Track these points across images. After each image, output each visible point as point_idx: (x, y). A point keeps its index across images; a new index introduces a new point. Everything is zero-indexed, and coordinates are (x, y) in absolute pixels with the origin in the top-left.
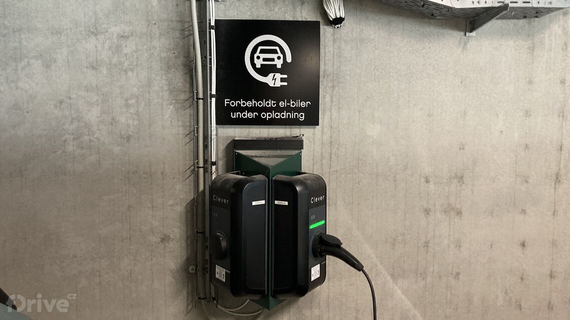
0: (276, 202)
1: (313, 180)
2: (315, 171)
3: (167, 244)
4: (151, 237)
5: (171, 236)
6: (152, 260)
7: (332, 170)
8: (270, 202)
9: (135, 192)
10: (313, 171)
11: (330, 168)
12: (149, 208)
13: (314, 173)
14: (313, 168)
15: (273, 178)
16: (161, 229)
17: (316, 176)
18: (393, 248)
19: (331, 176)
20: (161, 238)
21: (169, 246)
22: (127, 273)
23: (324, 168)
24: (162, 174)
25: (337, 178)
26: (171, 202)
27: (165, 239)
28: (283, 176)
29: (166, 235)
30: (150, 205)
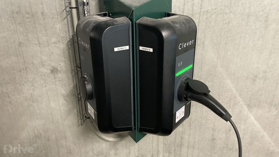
0: (141, 48)
1: (183, 23)
2: (185, 11)
3: (56, 75)
4: (42, 69)
5: (58, 68)
6: (46, 86)
7: (203, 10)
8: (134, 48)
9: (22, 30)
10: (183, 12)
11: (201, 9)
12: (36, 45)
13: (185, 15)
14: (184, 8)
15: (137, 22)
16: (50, 63)
17: (186, 18)
18: (253, 84)
19: (201, 17)
20: (50, 70)
21: (58, 76)
22: (29, 96)
23: (195, 8)
24: (42, 14)
25: (207, 18)
26: (54, 40)
27: (54, 71)
28: (148, 18)
29: (54, 68)
30: (37, 42)
